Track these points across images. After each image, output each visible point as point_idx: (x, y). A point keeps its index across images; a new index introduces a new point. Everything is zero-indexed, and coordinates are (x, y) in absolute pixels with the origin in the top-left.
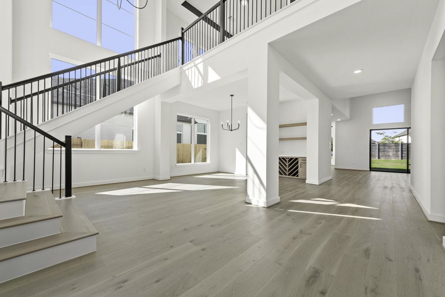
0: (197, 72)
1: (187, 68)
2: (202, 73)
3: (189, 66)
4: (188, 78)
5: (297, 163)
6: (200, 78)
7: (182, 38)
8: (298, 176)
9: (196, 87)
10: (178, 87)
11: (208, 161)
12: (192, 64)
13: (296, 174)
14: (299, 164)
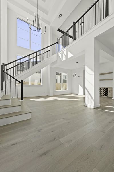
0: (63, 54)
1: (59, 53)
2: (66, 55)
3: (61, 53)
4: (60, 57)
5: (108, 90)
6: (65, 56)
7: (58, 43)
8: (108, 96)
9: (63, 60)
10: (56, 61)
11: (67, 90)
12: (62, 52)
13: (107, 95)
14: (109, 91)
